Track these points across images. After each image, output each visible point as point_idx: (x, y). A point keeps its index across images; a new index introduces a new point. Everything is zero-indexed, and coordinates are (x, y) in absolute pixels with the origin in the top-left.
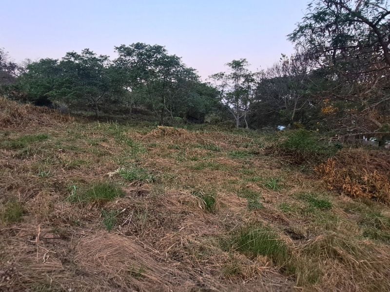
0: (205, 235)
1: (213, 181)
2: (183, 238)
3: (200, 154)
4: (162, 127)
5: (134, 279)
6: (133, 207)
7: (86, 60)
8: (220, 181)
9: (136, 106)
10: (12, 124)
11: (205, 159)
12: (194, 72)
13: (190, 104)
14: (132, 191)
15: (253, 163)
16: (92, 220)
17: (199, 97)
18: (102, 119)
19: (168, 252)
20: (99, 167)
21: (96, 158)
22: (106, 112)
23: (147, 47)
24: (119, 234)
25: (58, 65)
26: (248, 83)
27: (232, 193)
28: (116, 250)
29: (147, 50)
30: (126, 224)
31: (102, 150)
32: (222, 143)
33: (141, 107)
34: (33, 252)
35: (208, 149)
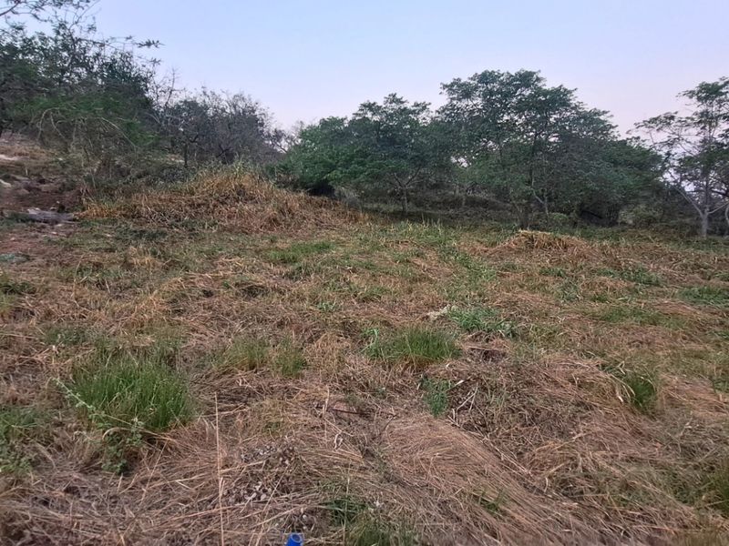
0: (630, 459)
1: (645, 347)
2: (582, 456)
3: (613, 289)
4: (528, 232)
5: (485, 513)
6: (477, 379)
7: (391, 115)
8: (662, 349)
9: (473, 193)
10: (279, 224)
11: (625, 301)
12: (602, 118)
13: (591, 185)
14: (473, 349)
16: (404, 392)
17: (612, 170)
18: (415, 218)
19: (549, 478)
20: (411, 301)
21: (407, 285)
22: (419, 204)
23: (502, 78)
24: (453, 425)
25: (346, 128)
27: (695, 379)
28: (450, 452)
29: (502, 83)
30: (463, 408)
31: (415, 271)
32: (666, 269)
33: (482, 195)
34: (318, 428)
35: (629, 279)
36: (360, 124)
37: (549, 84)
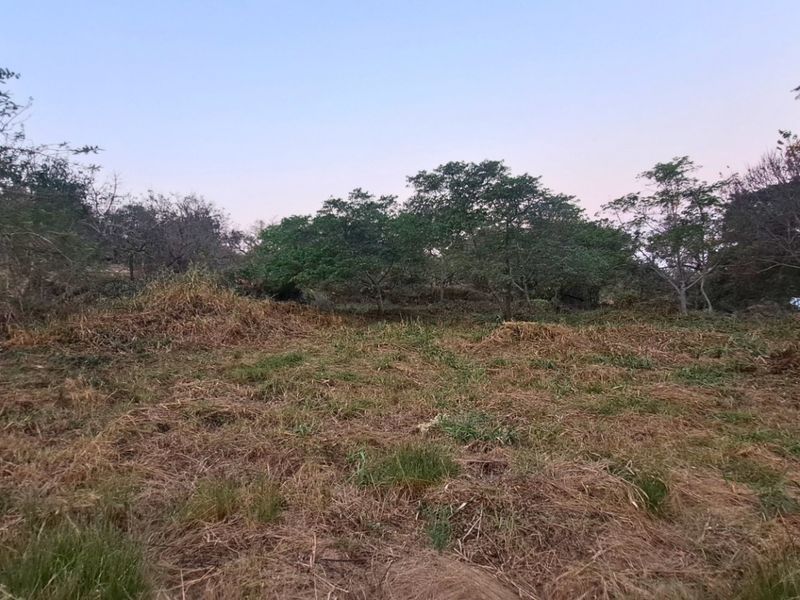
0: (657, 575)
1: (649, 440)
2: (606, 579)
3: (606, 378)
4: (513, 323)
6: (481, 499)
7: (357, 210)
8: (666, 440)
9: (451, 284)
10: (244, 337)
11: (620, 389)
12: (569, 202)
13: (568, 270)
14: (471, 463)
15: (743, 394)
16: (401, 525)
17: (587, 253)
18: (392, 316)
20: (398, 413)
21: (392, 395)
22: (395, 301)
23: (467, 168)
24: (461, 560)
25: (311, 226)
26: (701, 209)
27: (704, 470)
28: (462, 597)
29: (467, 173)
30: (470, 537)
31: (399, 377)
32: (654, 350)
33: (461, 286)
34: (307, 587)
35: (621, 364)
36: (325, 222)
37: (514, 172)
